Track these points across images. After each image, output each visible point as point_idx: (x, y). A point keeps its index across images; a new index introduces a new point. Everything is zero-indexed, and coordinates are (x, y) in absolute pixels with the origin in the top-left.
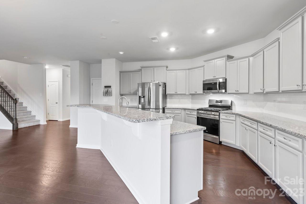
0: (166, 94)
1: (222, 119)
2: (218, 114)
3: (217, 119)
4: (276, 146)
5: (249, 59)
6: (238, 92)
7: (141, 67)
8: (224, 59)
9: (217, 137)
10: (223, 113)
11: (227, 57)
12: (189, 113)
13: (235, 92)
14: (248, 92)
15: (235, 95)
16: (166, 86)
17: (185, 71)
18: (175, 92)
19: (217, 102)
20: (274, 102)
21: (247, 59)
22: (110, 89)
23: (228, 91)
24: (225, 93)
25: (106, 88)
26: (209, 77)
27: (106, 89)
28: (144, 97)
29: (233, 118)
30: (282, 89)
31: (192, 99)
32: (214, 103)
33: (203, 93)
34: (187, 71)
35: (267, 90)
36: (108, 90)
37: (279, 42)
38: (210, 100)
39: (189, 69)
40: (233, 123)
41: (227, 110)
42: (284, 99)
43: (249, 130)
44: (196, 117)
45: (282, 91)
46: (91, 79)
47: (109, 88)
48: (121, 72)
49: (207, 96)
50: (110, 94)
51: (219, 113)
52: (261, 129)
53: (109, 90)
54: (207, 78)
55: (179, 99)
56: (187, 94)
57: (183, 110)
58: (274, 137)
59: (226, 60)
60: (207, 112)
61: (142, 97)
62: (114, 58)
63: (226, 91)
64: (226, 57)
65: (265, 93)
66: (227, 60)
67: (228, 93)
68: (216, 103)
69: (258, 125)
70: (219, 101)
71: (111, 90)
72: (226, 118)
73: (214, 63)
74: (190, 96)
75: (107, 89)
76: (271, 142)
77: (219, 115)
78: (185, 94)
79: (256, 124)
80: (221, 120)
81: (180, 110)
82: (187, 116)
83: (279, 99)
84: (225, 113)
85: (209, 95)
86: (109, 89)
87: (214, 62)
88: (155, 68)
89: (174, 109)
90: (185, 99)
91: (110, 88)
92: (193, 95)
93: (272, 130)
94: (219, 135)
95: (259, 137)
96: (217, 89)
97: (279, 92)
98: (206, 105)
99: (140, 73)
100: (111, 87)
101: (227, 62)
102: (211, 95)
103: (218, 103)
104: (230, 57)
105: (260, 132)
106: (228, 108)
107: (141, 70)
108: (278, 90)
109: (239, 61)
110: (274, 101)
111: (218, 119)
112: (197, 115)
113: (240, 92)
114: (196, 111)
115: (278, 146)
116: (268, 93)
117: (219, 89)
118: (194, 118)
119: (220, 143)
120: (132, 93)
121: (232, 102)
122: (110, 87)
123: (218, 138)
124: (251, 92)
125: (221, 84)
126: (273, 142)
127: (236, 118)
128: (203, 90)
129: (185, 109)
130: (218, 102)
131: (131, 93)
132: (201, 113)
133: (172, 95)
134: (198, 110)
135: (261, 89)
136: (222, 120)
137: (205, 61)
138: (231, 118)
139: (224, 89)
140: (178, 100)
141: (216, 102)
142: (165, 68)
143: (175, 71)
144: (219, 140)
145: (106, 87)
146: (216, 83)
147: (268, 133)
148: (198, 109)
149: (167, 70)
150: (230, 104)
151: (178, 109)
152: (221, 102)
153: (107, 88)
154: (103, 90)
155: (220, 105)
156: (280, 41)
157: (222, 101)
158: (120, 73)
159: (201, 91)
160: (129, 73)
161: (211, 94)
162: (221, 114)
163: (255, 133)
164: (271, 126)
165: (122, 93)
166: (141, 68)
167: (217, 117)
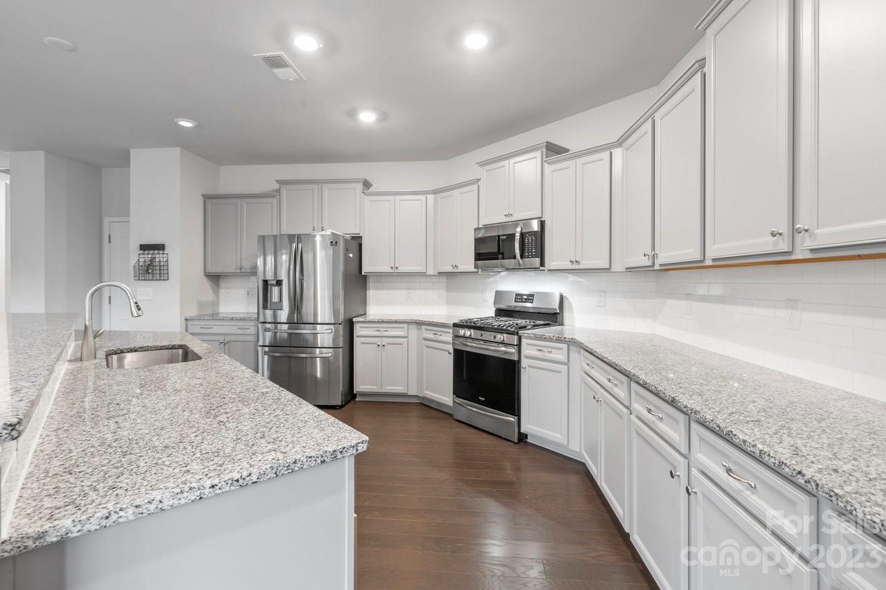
0: (363, 274)
1: (527, 357)
2: (515, 339)
3: (512, 358)
4: (692, 495)
5: (611, 153)
6: (577, 267)
7: (280, 182)
8: (538, 154)
9: (512, 419)
10: (529, 338)
11: (547, 149)
12: (432, 337)
13: (571, 267)
14: (608, 267)
15: (571, 277)
16: (360, 245)
17: (423, 197)
18: (392, 268)
19: (519, 297)
20: (687, 299)
21: (606, 155)
22: (161, 256)
23: (550, 263)
24: (541, 268)
25: (146, 252)
26: (494, 216)
27: (146, 256)
28: (279, 283)
29: (560, 356)
30: (714, 251)
31: (448, 289)
32: (511, 303)
33: (476, 270)
34: (431, 197)
35: (665, 257)
36: (153, 259)
37: (705, 74)
38: (498, 293)
39: (435, 192)
40: (560, 372)
41: (549, 324)
42: (717, 290)
43: (605, 401)
44: (452, 351)
45: (713, 259)
46: (106, 220)
47: (156, 252)
48: (207, 198)
49: (492, 279)
50: (160, 274)
51: (520, 338)
52: (639, 408)
53: (157, 260)
54: (487, 220)
55: (407, 289)
56: (430, 272)
57: (413, 327)
58: (684, 450)
59: (544, 157)
60: (483, 332)
61: (274, 282)
62: (176, 146)
63: (542, 264)
64: (544, 150)
65: (657, 267)
66: (546, 157)
67: (549, 270)
68: (515, 301)
69: (632, 391)
70: (525, 295)
71: (165, 259)
72: (538, 354)
73: (507, 170)
74: (444, 279)
75: (150, 256)
76: (675, 470)
77: (519, 345)
78: (423, 274)
79: (625, 384)
80: (525, 363)
81: (406, 325)
82: (426, 347)
83: (702, 290)
84: (536, 337)
85: (498, 277)
86: (157, 256)
87: (507, 166)
88: (326, 188)
89: (383, 322)
90: (427, 289)
91: (161, 252)
92: (451, 276)
93: (677, 421)
94: (516, 414)
95: (634, 435)
96: (515, 258)
97: (703, 264)
98: (485, 310)
99: (275, 201)
100: (164, 249)
101: (546, 165)
102: (501, 277)
103: (522, 302)
104: (553, 150)
105: (639, 418)
106: (553, 317)
107: (279, 191)
108: (698, 257)
109: (580, 161)
110: (689, 296)
111: (516, 358)
112: (454, 344)
113: (585, 264)
114: (451, 331)
115: (699, 495)
116: (668, 268)
117: (522, 257)
118: (445, 352)
119: (523, 437)
120: (249, 271)
121: (562, 298)
122: (160, 247)
123: (514, 422)
124: (618, 267)
125: (528, 240)
126: (681, 472)
127: (571, 353)
128: (475, 260)
129: (419, 324)
130: (522, 299)
131: (242, 270)
132: (464, 337)
133: (380, 276)
134: (455, 325)
135: (645, 255)
136: (527, 360)
137: (483, 164)
138: (554, 356)
139: (536, 256)
140: (404, 292)
141: (516, 298)
142: (360, 186)
143: (392, 198)
144: (516, 430)
145: (144, 248)
146: (511, 237)
147: (663, 427)
148: (456, 321)
149: (363, 193)
150: (556, 305)
151: (396, 322)
152: (530, 298)
153: (151, 252)
154: (135, 257)
155: (532, 311)
156: (706, 70)
157: (533, 296)
158: (205, 201)
159: (468, 263)
160: (234, 201)
161: (503, 274)
162: (524, 341)
163: (622, 418)
164: (673, 403)
165: (213, 269)
166: (277, 186)
167: (513, 350)
